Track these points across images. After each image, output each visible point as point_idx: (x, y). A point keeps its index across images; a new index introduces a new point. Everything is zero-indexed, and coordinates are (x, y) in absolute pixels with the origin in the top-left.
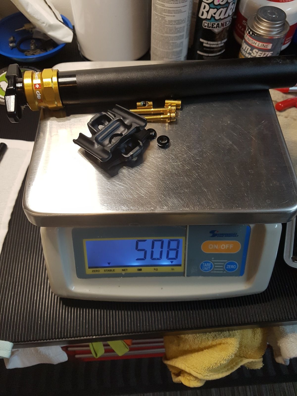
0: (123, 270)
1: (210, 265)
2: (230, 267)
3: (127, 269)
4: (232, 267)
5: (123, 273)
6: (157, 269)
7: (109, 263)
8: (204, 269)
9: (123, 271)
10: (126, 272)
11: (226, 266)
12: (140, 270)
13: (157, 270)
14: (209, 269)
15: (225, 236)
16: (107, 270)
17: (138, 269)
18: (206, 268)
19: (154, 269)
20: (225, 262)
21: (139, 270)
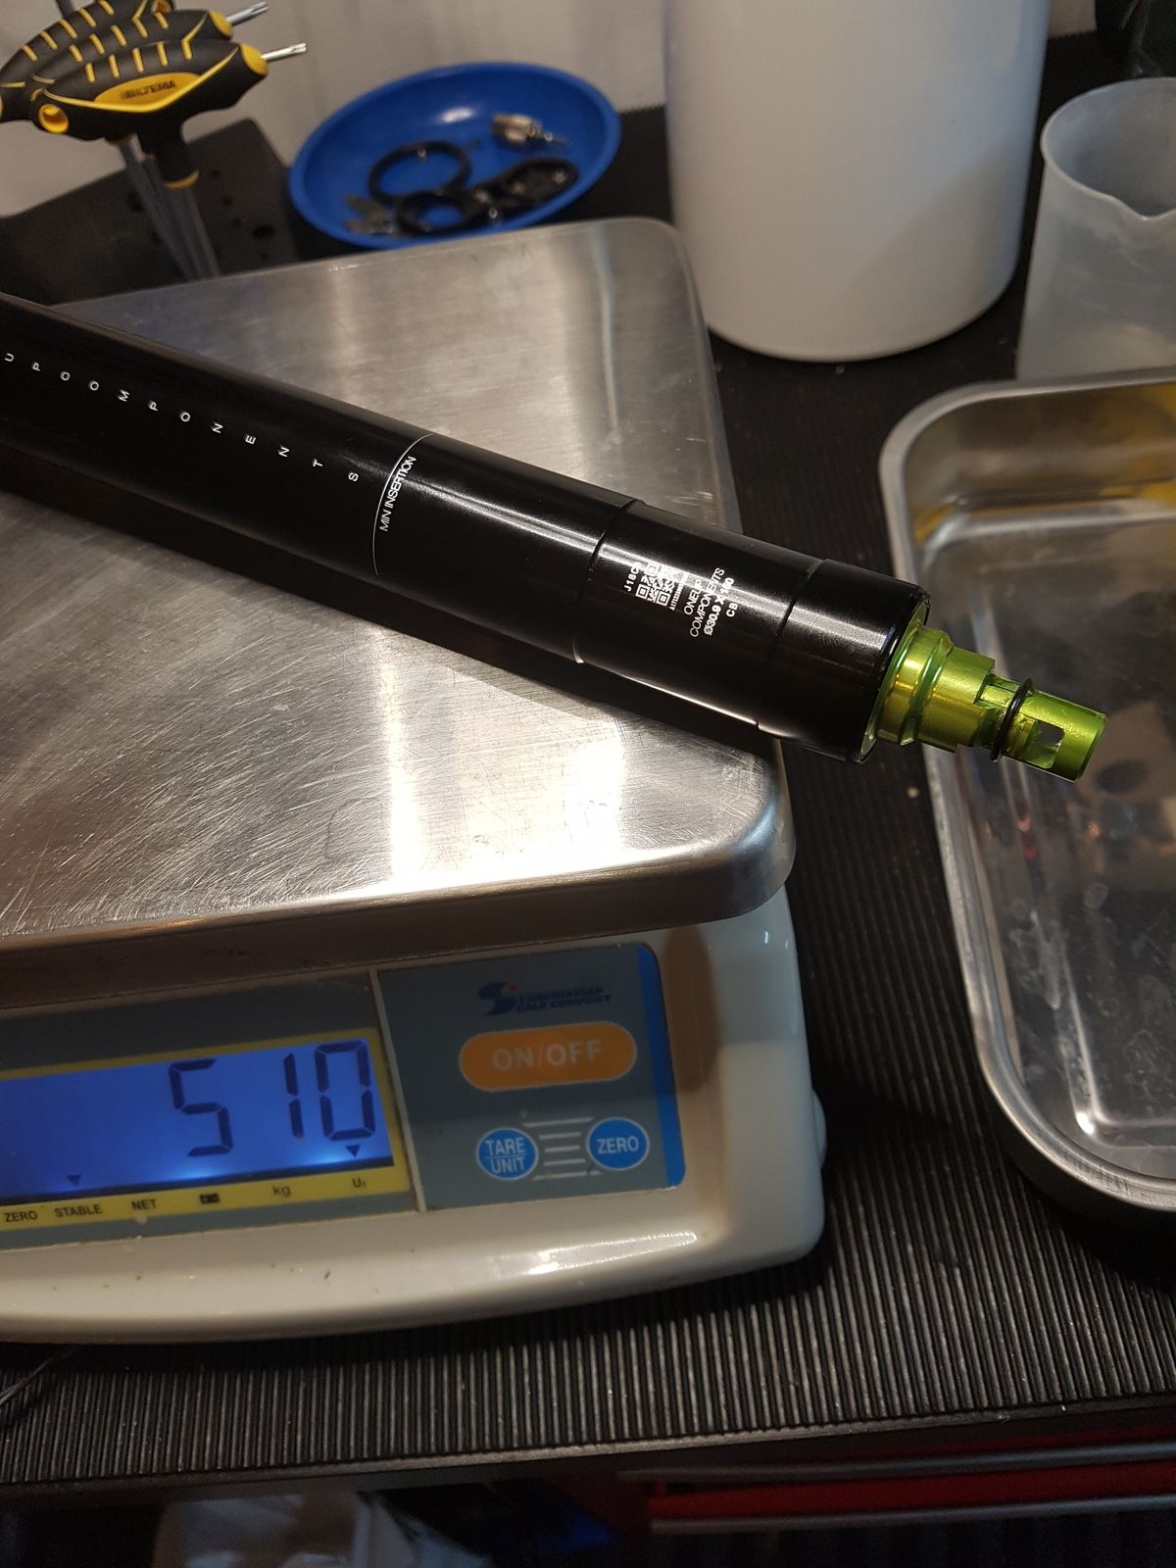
0: (136, 1206)
1: (519, 1145)
2: (612, 1148)
3: (153, 1201)
4: (624, 1145)
5: (141, 1216)
6: (288, 1189)
7: (74, 1179)
8: (496, 1168)
9: (139, 1207)
10: (152, 1213)
11: (594, 1146)
12: (212, 1199)
13: (289, 1193)
14: (522, 1167)
15: (553, 1005)
16: (65, 1209)
17: (202, 1197)
18: (507, 1161)
19: (276, 1191)
20: (584, 1127)
21: (205, 1199)
